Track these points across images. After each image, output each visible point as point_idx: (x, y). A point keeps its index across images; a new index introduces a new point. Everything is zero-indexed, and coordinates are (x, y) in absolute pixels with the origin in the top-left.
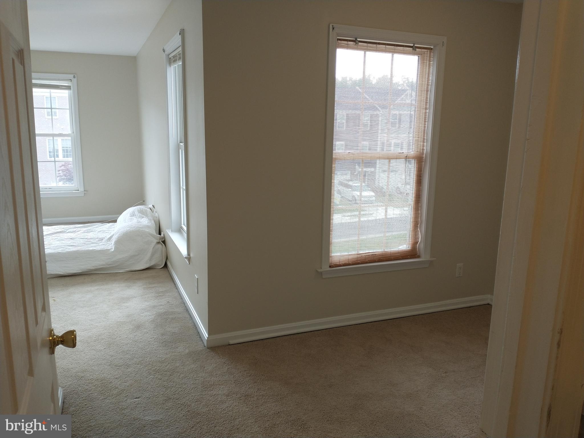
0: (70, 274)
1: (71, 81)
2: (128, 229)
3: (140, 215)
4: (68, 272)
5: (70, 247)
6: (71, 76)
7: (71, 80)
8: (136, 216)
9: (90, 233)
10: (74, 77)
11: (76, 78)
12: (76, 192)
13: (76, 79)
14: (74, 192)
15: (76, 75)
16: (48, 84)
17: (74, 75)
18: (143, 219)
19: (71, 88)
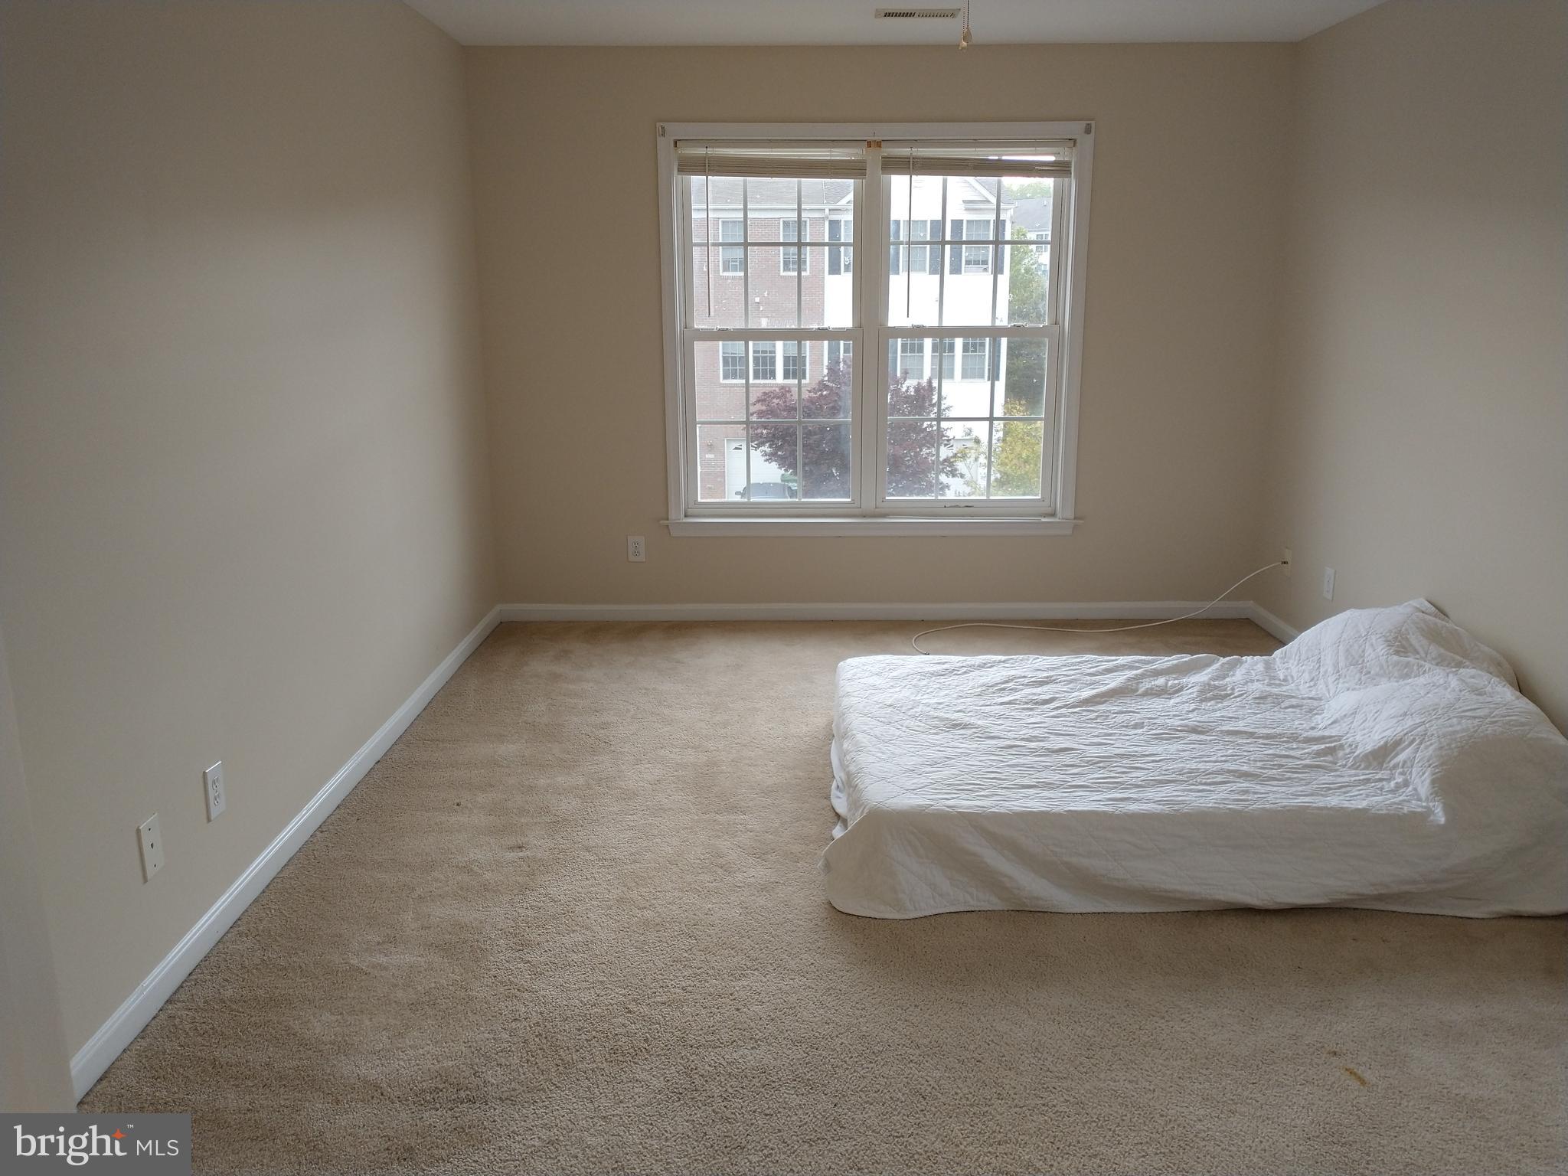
1: (1074, 145)
3: (1442, 651)
6: (1075, 128)
10: (1088, 130)
11: (1092, 132)
13: (1091, 138)
14: (1044, 520)
15: (1093, 123)
16: (997, 158)
17: (1089, 122)
18: (1461, 670)
19: (1070, 171)
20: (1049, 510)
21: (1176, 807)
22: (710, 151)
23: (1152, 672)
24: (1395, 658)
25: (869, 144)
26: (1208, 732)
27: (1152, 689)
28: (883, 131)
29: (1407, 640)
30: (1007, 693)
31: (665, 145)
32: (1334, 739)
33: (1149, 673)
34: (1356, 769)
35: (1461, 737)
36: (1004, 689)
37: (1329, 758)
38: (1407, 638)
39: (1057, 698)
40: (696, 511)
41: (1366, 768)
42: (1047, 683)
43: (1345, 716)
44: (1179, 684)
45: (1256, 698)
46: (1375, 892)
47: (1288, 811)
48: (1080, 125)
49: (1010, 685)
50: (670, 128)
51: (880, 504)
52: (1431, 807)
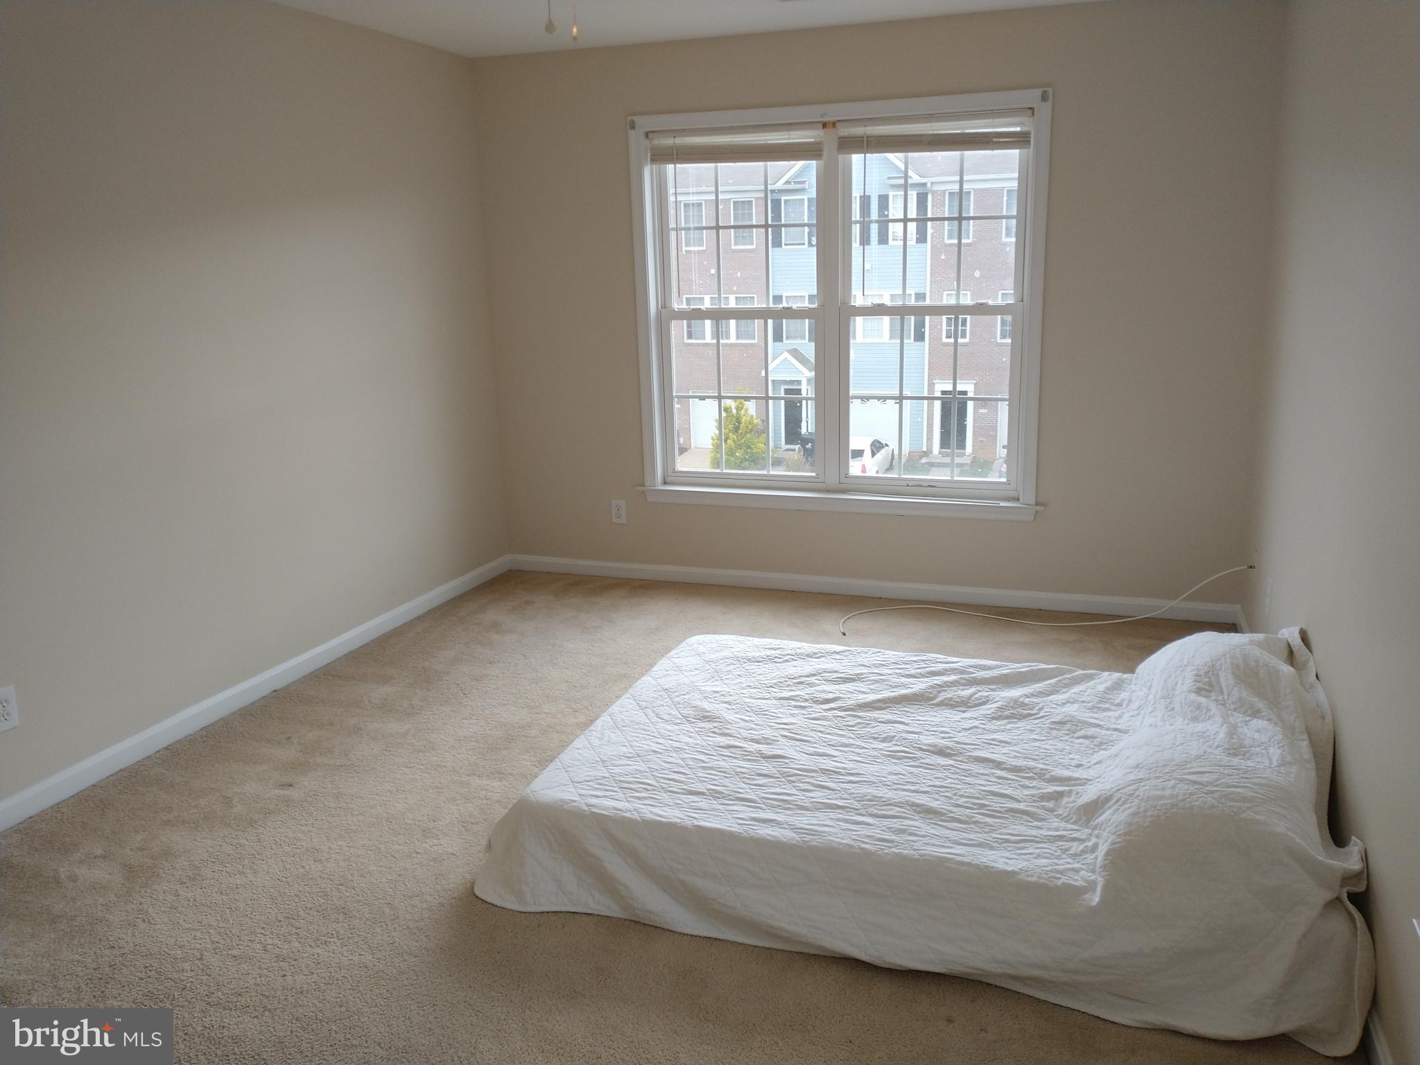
1: (1033, 114)
3: (1244, 694)
6: (1031, 98)
7: (1031, 108)
8: (1222, 693)
10: (1044, 98)
11: (1050, 99)
12: (1007, 504)
13: (1048, 105)
14: (1002, 504)
15: (1050, 90)
16: (961, 131)
17: (1045, 89)
18: (1255, 721)
19: (1030, 141)
20: (1014, 494)
21: (808, 838)
22: (678, 141)
23: (968, 680)
24: (1193, 696)
25: (824, 125)
26: (955, 755)
27: (950, 699)
28: (834, 112)
29: (1217, 676)
30: (802, 686)
31: (635, 137)
32: (1079, 782)
33: (963, 681)
34: (1067, 822)
35: (1162, 805)
36: (801, 683)
37: (1050, 805)
38: (1218, 673)
39: (842, 698)
41: (1075, 823)
42: (853, 680)
43: (1110, 757)
44: (987, 696)
45: (1054, 722)
46: (999, 970)
47: (924, 860)
48: (1038, 93)
49: (812, 679)
50: (639, 120)
51: (843, 480)
52: (1095, 883)
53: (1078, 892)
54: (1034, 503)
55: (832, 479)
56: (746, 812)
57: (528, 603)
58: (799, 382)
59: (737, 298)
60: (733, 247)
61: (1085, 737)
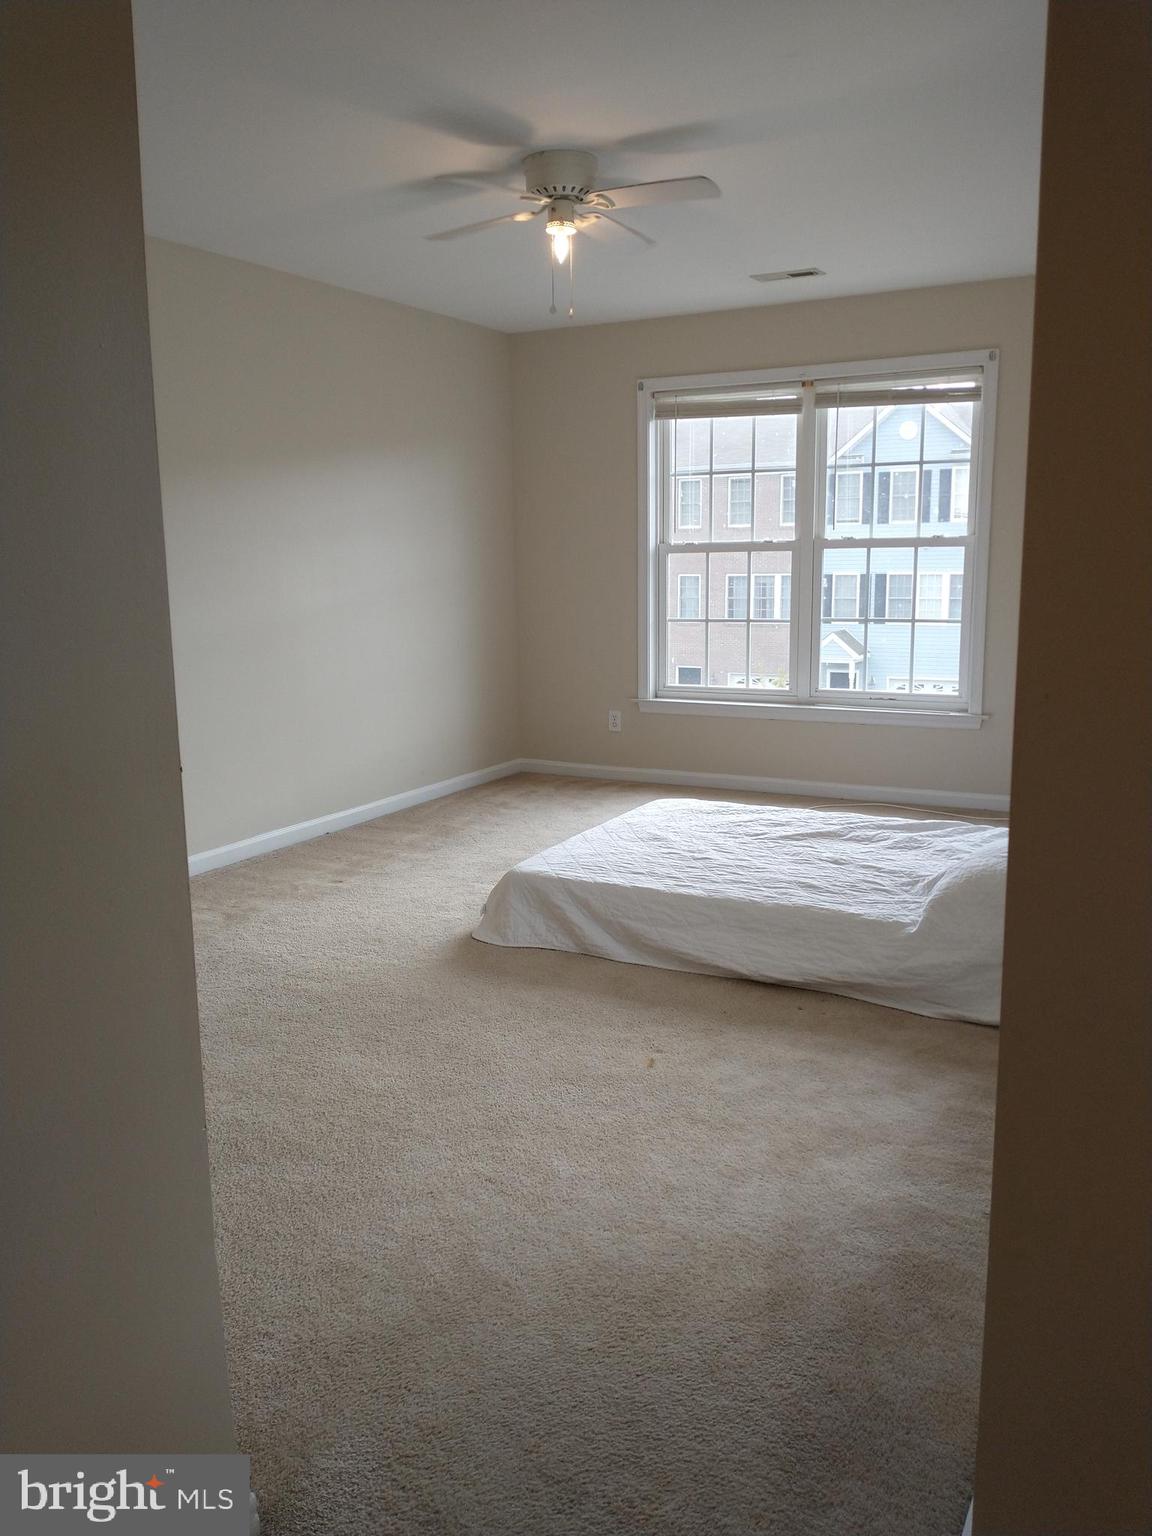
0: (769, 981)
1: (984, 372)
2: (984, 862)
4: (761, 973)
5: (802, 892)
6: (981, 357)
7: (981, 366)
9: (909, 852)
10: (991, 357)
11: (998, 359)
12: (957, 714)
13: (996, 362)
14: (954, 714)
15: (997, 351)
16: (921, 387)
17: (992, 350)
19: (981, 395)
20: (964, 706)
22: (680, 399)
25: (804, 384)
26: (848, 864)
27: (858, 836)
28: (812, 372)
30: (738, 827)
31: (643, 397)
33: (873, 827)
36: (737, 825)
39: (769, 833)
40: (665, 693)
42: (782, 825)
44: (888, 836)
45: (936, 850)
46: (841, 979)
48: (986, 353)
49: (749, 824)
50: (647, 383)
51: (813, 693)
52: (917, 921)
53: (905, 925)
54: (980, 712)
55: (803, 694)
56: (671, 882)
57: (533, 792)
58: (846, 666)
59: (783, 577)
60: (781, 524)
61: (958, 859)
